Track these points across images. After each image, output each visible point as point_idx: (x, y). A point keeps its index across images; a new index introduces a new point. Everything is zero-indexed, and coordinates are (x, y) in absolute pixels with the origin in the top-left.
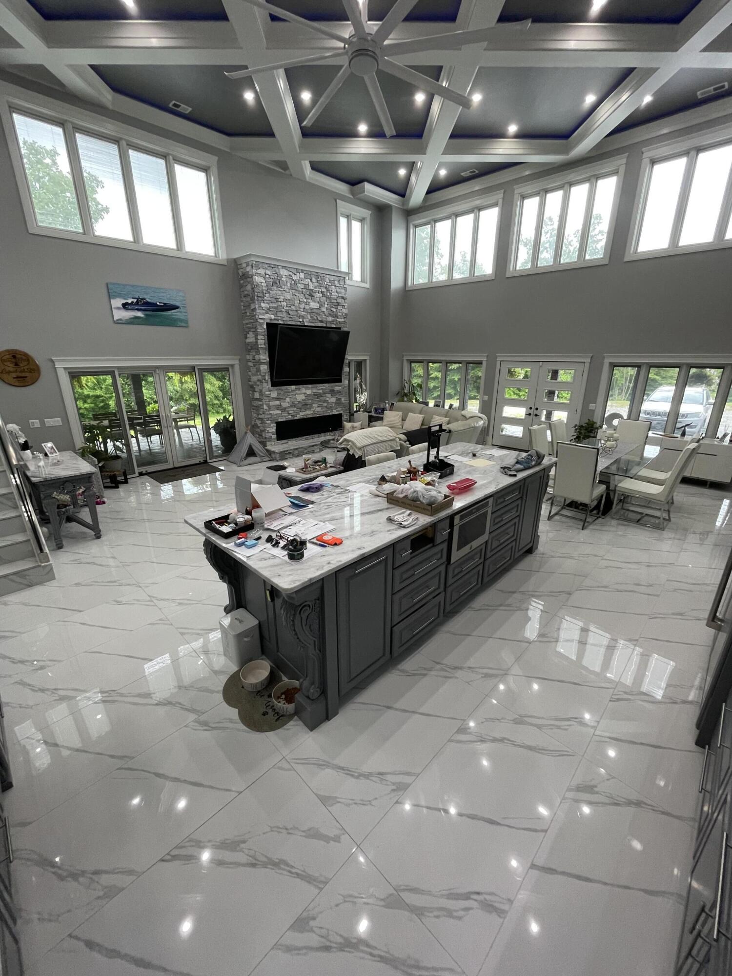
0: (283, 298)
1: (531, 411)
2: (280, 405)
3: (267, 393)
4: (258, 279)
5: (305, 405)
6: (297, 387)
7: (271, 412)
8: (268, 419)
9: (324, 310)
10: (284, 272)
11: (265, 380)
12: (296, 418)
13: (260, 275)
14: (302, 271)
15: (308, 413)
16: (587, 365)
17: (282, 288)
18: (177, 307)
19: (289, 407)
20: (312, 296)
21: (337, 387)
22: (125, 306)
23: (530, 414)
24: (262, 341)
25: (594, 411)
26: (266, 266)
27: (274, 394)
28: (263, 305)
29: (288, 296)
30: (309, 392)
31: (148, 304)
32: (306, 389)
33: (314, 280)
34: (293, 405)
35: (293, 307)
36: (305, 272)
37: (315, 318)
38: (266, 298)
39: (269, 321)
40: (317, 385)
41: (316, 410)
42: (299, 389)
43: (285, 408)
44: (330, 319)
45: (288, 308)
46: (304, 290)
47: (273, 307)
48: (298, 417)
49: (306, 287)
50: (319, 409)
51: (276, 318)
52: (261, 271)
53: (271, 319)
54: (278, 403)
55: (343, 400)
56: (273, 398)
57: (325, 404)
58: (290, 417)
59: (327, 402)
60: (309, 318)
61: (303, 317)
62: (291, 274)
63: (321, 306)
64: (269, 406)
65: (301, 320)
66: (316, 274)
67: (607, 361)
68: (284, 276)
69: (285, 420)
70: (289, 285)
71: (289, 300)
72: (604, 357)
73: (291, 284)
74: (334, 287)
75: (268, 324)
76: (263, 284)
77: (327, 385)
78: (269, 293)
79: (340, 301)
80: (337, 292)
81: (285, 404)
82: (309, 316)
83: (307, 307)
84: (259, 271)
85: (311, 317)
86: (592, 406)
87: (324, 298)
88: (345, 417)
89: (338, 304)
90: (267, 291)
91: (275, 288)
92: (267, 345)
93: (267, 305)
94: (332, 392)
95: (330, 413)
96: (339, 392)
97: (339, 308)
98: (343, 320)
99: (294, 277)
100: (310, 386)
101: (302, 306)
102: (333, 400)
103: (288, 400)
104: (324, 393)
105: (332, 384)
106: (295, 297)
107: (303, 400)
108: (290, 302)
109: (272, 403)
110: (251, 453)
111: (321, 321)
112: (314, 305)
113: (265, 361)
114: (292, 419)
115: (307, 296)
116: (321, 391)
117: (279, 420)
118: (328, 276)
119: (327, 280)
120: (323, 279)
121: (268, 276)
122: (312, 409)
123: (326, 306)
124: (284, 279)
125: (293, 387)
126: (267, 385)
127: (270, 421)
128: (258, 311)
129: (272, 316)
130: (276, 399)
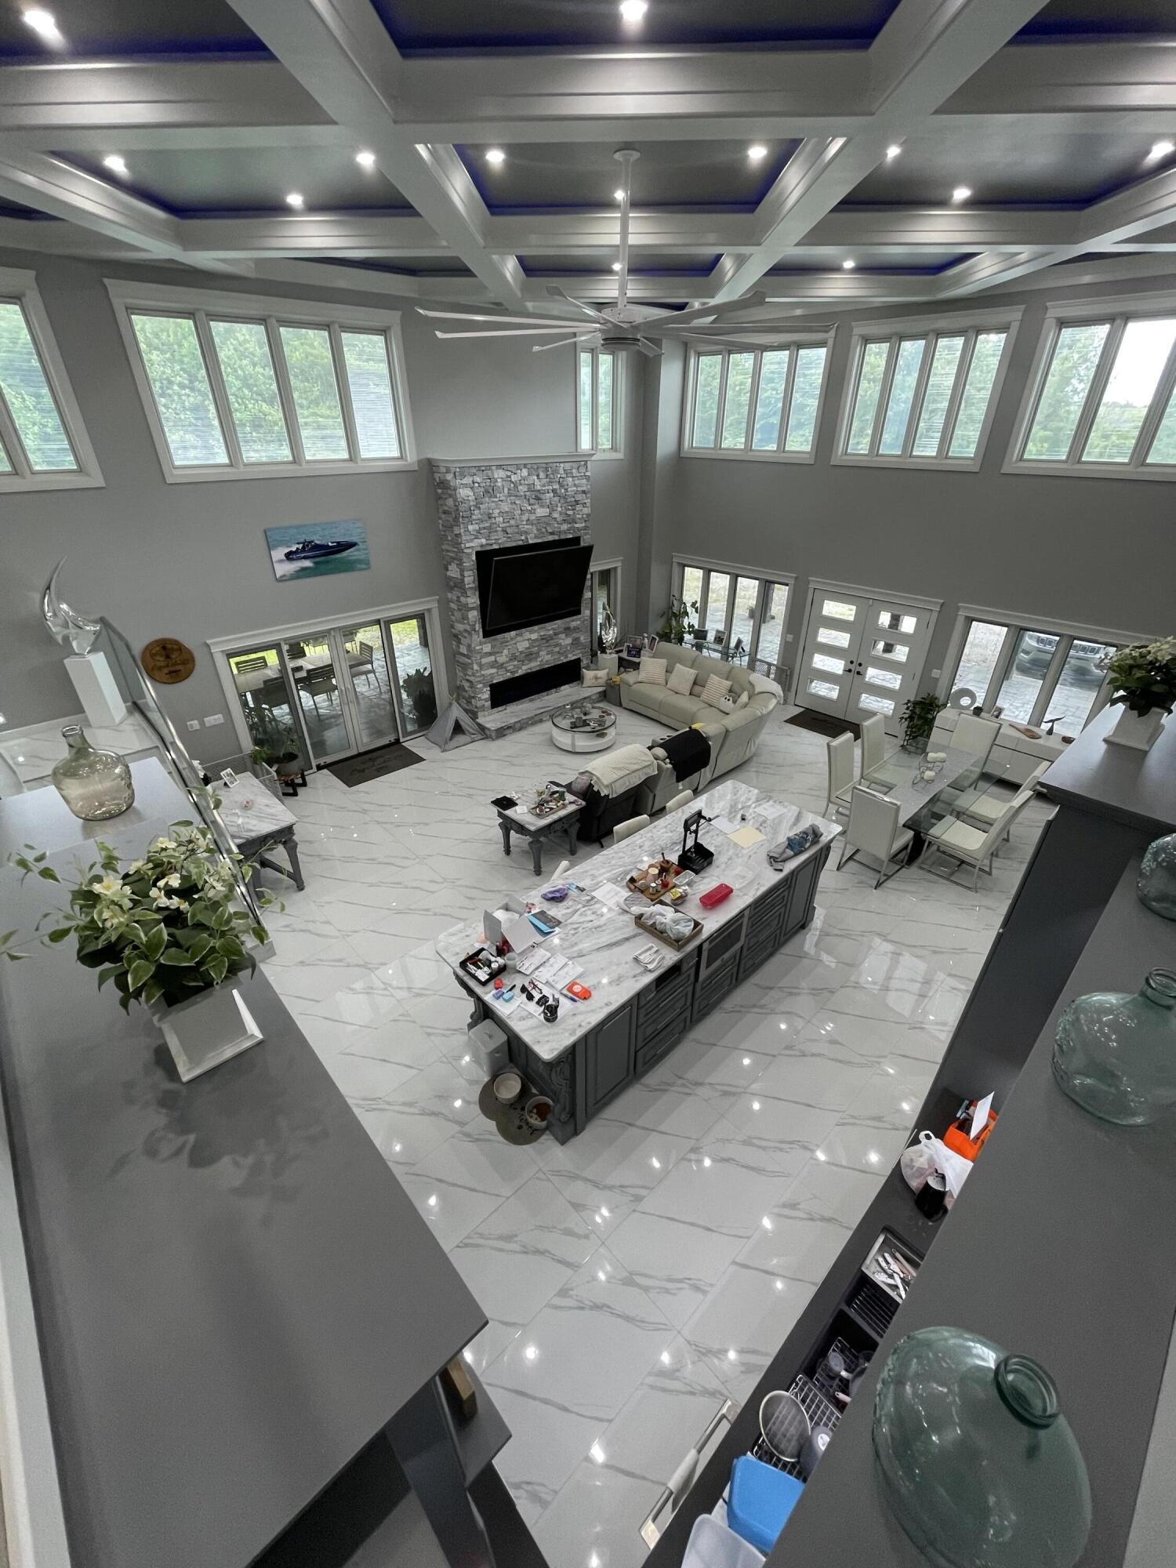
0: (498, 511)
1: (852, 667)
2: (496, 661)
3: (478, 648)
4: (464, 493)
5: (529, 656)
6: (518, 632)
7: (483, 672)
8: (480, 682)
9: (556, 515)
10: (499, 474)
11: (475, 630)
12: (516, 675)
13: (465, 486)
14: (525, 466)
15: (533, 666)
16: (935, 615)
17: (496, 497)
18: (351, 545)
19: (507, 662)
20: (538, 499)
21: (574, 622)
22: (289, 556)
23: (850, 671)
24: (470, 579)
25: (937, 680)
26: (474, 470)
27: (487, 648)
28: (470, 528)
29: (505, 507)
30: (534, 636)
31: (317, 547)
32: (531, 632)
33: (542, 475)
34: (513, 658)
35: (512, 522)
36: (529, 466)
37: (544, 530)
38: (474, 517)
39: (479, 549)
40: (547, 624)
41: (546, 659)
42: (521, 635)
43: (503, 664)
44: (565, 527)
45: (505, 525)
46: (528, 493)
47: (484, 528)
48: (520, 673)
49: (531, 488)
50: (548, 657)
51: (489, 542)
52: (468, 480)
53: (482, 546)
54: (492, 658)
55: (582, 638)
56: (486, 653)
57: (557, 649)
58: (509, 675)
59: (560, 645)
60: (535, 532)
61: (526, 533)
62: (509, 474)
63: (553, 509)
64: (481, 666)
65: (523, 538)
66: (545, 465)
67: (962, 613)
68: (499, 480)
69: (502, 679)
70: (506, 490)
71: (507, 512)
72: (958, 608)
73: (509, 490)
74: (571, 479)
75: (477, 553)
76: (470, 498)
77: (559, 622)
78: (479, 508)
79: (579, 497)
80: (575, 485)
81: (502, 659)
82: (535, 528)
83: (533, 517)
84: (465, 481)
85: (538, 530)
86: (935, 673)
87: (557, 499)
88: (584, 662)
89: (577, 502)
90: (475, 506)
91: (487, 499)
92: (477, 583)
93: (477, 527)
94: (567, 630)
95: (564, 660)
96: (576, 629)
97: (578, 507)
98: (584, 524)
99: (513, 478)
100: (536, 628)
101: (525, 517)
102: (569, 641)
103: (506, 652)
104: (556, 634)
105: (568, 619)
106: (514, 506)
107: (527, 648)
108: (508, 515)
109: (484, 661)
110: (458, 729)
111: (552, 533)
112: (541, 512)
113: (475, 605)
114: (512, 676)
115: (532, 501)
116: (551, 632)
117: (495, 682)
118: (562, 465)
119: (562, 471)
120: (556, 471)
121: (476, 485)
122: (540, 659)
123: (559, 509)
124: (500, 484)
125: (513, 633)
126: (478, 637)
127: (481, 685)
128: (464, 538)
129: (484, 541)
130: (490, 654)
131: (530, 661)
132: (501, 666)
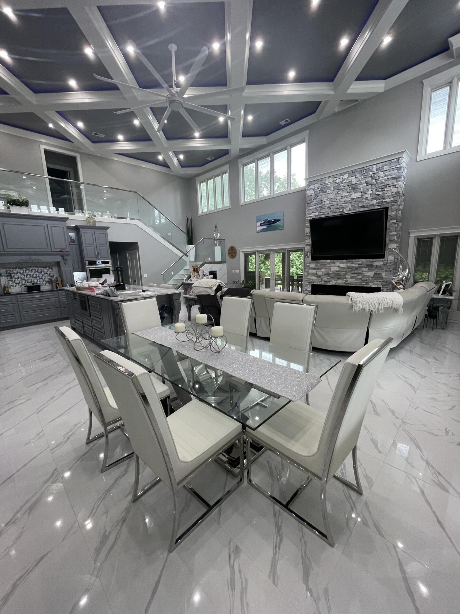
0: (327, 198)
2: (316, 273)
3: (308, 264)
4: (308, 193)
5: (338, 275)
6: (332, 261)
7: (309, 277)
8: (307, 281)
9: (367, 196)
10: (330, 180)
11: (307, 255)
12: (328, 284)
13: (310, 189)
14: (346, 173)
15: (340, 282)
17: (326, 192)
18: (279, 220)
19: (323, 275)
20: (355, 189)
21: (377, 263)
22: (261, 225)
24: (308, 231)
26: (316, 182)
27: (313, 265)
28: (311, 208)
29: (331, 196)
30: (343, 265)
31: (269, 221)
32: (340, 263)
33: (358, 175)
34: (327, 274)
35: (334, 203)
36: (348, 173)
37: (357, 205)
38: (313, 203)
39: (312, 218)
40: (353, 260)
41: (349, 280)
42: (334, 263)
44: (374, 202)
45: (330, 205)
46: (347, 187)
47: (318, 207)
48: (331, 283)
49: (349, 184)
51: (320, 214)
52: (312, 187)
53: (314, 216)
54: (315, 271)
55: (384, 275)
56: (312, 268)
58: (323, 283)
61: (343, 208)
62: (335, 179)
63: (364, 193)
65: (341, 211)
66: (360, 169)
68: (329, 183)
69: (319, 284)
70: (332, 188)
71: (332, 198)
73: (334, 187)
74: (382, 173)
76: (312, 195)
78: (317, 199)
79: (389, 182)
80: (386, 176)
81: (320, 273)
82: (350, 206)
83: (349, 199)
84: (310, 187)
85: (352, 206)
87: (369, 186)
89: (387, 186)
90: (315, 198)
91: (321, 194)
93: (314, 207)
94: (370, 267)
95: (365, 285)
96: (379, 267)
97: (387, 189)
99: (338, 181)
100: (345, 261)
101: (344, 200)
102: (371, 274)
103: (323, 270)
104: (360, 267)
105: (371, 260)
106: (337, 195)
107: (337, 271)
108: (333, 200)
109: (310, 271)
111: (363, 207)
112: (355, 195)
115: (349, 190)
116: (357, 265)
117: (314, 284)
118: (374, 166)
119: (374, 169)
120: (369, 171)
121: (316, 188)
123: (370, 192)
124: (329, 185)
126: (308, 259)
127: (307, 283)
128: (307, 213)
129: (317, 214)
130: (314, 269)
131: (339, 279)
132: (319, 277)
